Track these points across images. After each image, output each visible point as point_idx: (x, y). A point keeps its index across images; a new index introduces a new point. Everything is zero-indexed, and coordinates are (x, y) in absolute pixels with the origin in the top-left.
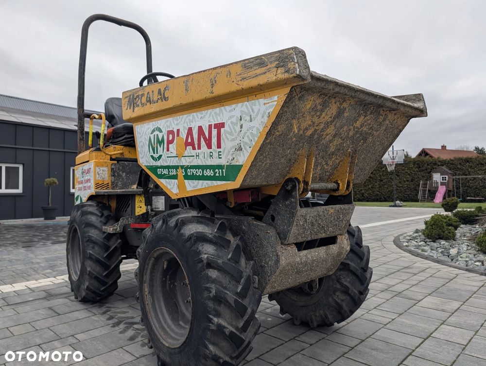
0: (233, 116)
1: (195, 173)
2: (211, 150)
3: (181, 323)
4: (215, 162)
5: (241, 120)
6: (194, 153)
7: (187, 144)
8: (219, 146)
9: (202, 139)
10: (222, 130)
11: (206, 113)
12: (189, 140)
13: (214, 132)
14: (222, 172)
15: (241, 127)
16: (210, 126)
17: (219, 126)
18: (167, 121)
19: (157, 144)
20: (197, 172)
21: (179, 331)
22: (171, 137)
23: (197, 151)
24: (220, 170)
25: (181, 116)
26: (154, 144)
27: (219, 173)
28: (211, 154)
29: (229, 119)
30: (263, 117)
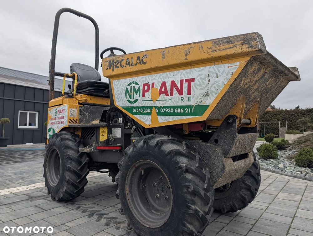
0: (202, 74)
1: (167, 111)
2: (182, 96)
3: (153, 211)
4: (185, 103)
5: (209, 76)
6: (167, 98)
7: (161, 92)
8: (189, 93)
9: (174, 89)
10: (192, 83)
11: (178, 73)
12: (163, 90)
13: (185, 85)
14: (191, 110)
15: (209, 81)
16: (182, 81)
17: (190, 81)
18: (143, 78)
19: (133, 92)
20: (169, 110)
21: (154, 217)
22: (146, 88)
23: (170, 97)
24: (189, 109)
25: (155, 75)
26: (131, 92)
27: (188, 111)
28: (182, 99)
29: (198, 76)
30: (227, 75)
